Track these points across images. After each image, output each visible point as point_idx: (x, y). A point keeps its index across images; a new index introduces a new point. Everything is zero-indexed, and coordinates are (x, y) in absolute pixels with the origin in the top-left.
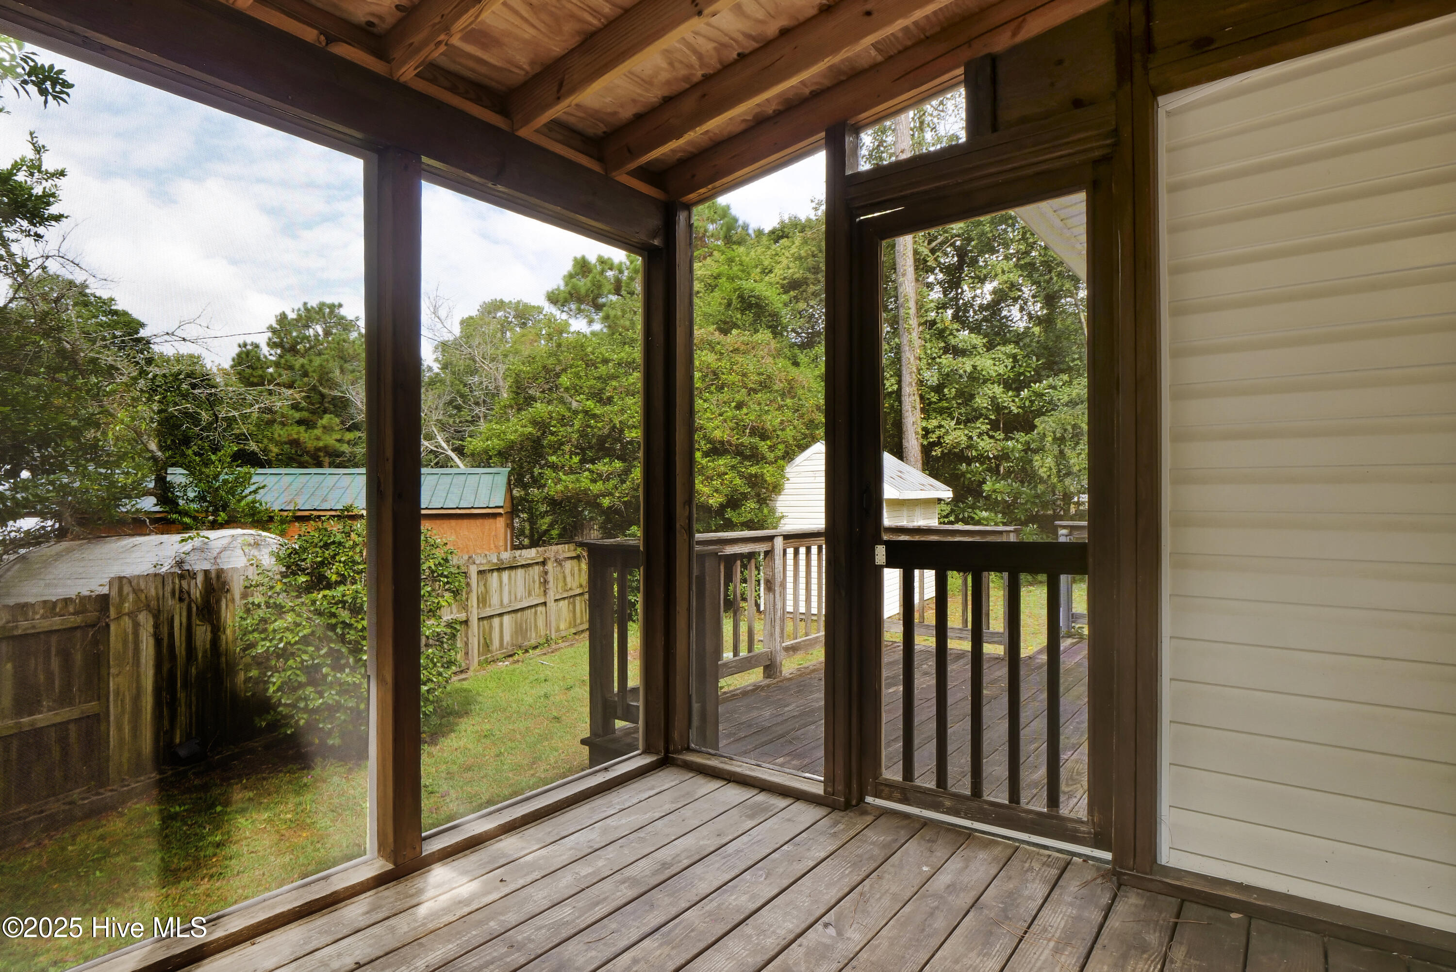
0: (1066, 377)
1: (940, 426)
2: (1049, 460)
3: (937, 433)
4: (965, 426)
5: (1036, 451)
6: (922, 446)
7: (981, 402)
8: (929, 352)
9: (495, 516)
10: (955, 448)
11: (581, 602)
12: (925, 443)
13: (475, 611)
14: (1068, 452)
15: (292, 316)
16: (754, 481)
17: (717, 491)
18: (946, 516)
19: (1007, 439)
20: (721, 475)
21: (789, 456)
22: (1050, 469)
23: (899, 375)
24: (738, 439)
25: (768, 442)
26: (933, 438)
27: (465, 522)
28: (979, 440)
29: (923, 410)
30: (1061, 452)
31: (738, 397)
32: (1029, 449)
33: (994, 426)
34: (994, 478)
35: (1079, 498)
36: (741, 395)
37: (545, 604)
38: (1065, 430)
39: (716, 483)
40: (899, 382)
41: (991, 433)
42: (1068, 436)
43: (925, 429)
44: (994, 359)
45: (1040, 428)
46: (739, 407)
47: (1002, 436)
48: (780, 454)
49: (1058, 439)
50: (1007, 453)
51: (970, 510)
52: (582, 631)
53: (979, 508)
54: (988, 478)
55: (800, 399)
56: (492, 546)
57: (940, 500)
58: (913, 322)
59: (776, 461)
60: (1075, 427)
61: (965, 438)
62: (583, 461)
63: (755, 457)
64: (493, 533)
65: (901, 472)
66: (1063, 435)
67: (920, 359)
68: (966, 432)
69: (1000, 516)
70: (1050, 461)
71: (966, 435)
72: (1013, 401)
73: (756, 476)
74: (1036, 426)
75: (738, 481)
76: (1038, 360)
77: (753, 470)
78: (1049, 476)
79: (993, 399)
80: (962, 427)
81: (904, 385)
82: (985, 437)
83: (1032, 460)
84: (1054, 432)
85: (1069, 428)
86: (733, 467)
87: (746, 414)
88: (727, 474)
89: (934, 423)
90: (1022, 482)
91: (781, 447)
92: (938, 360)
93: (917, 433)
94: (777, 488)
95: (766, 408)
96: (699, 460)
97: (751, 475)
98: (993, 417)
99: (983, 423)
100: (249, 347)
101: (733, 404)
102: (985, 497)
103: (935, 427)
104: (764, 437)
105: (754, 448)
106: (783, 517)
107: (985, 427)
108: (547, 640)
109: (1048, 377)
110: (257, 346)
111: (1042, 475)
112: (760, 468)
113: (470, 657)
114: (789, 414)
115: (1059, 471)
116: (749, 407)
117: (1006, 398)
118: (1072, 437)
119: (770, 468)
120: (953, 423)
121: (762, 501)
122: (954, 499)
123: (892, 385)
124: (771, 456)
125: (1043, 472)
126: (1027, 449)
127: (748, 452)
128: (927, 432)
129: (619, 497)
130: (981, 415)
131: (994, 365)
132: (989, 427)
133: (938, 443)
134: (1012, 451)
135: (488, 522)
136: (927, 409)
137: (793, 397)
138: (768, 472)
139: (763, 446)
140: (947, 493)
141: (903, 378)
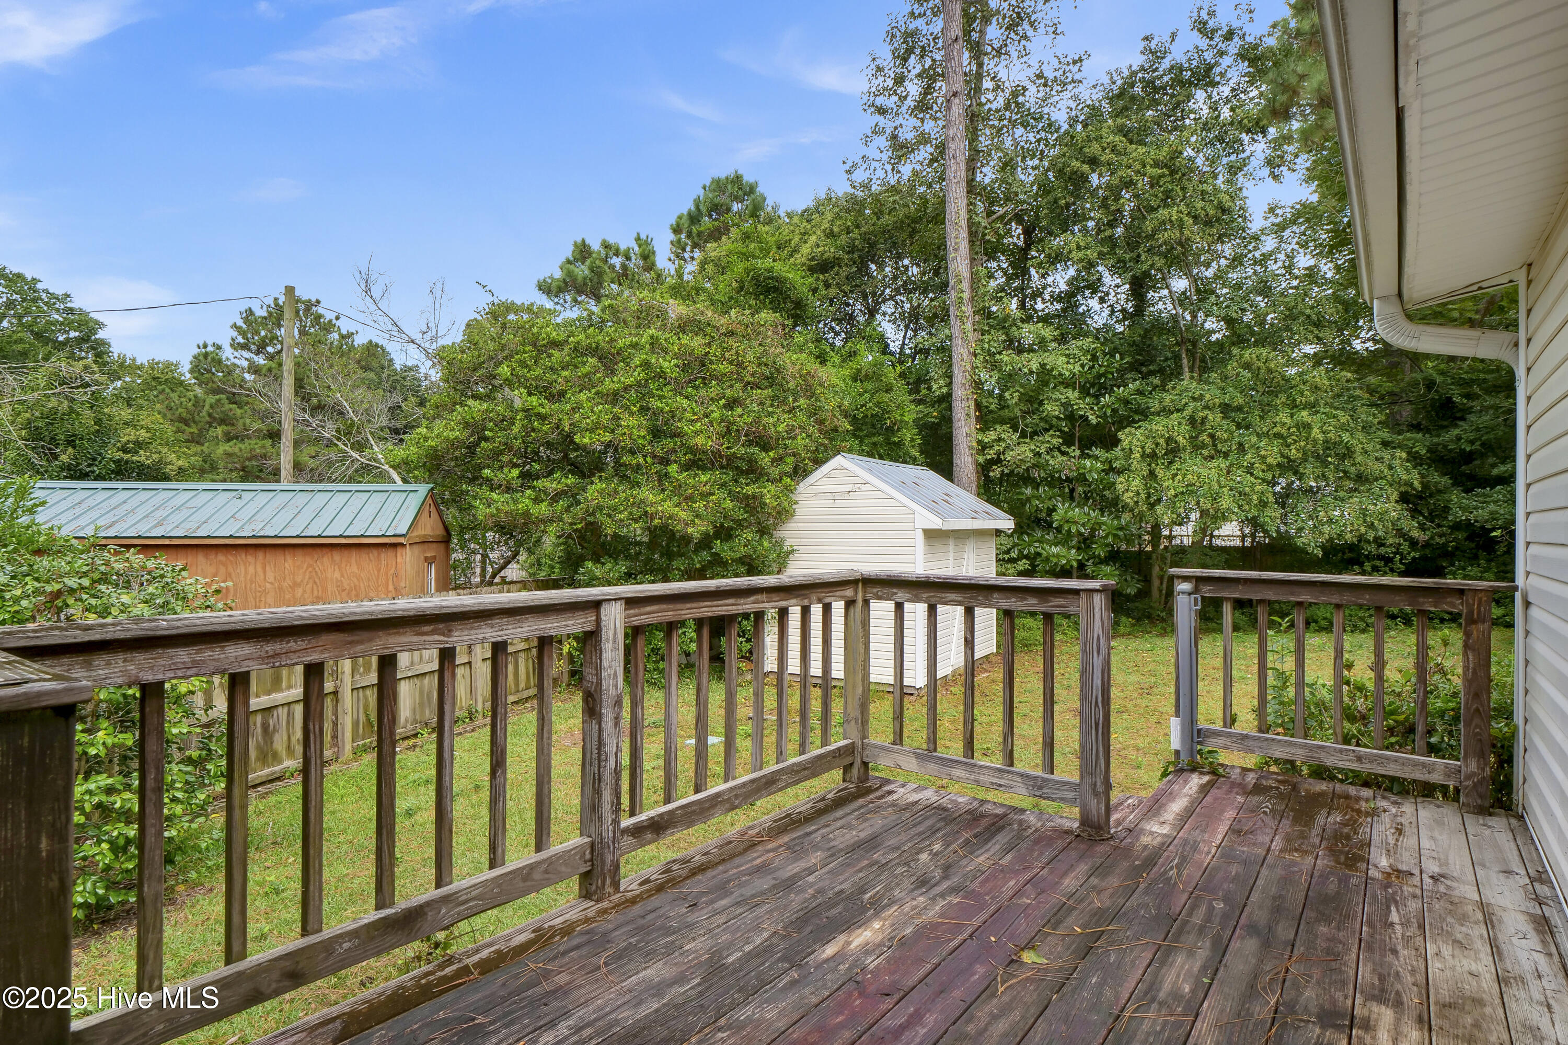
0: (1156, 381)
1: (1000, 440)
2: (1137, 482)
3: (996, 448)
4: (1032, 438)
5: (1119, 472)
6: (978, 464)
7: (1052, 409)
8: (986, 346)
9: (391, 546)
10: (1018, 466)
11: (527, 660)
12: (981, 459)
13: (347, 679)
14: (1160, 472)
15: (261, 313)
16: (752, 504)
17: (698, 516)
18: (1008, 552)
19: (1083, 456)
20: (705, 496)
21: (800, 472)
22: (1138, 493)
23: (949, 377)
24: (728, 448)
25: (771, 454)
26: (991, 454)
27: (354, 555)
28: (1048, 457)
29: (978, 419)
30: (1152, 473)
31: (729, 393)
32: (1112, 469)
33: (1068, 440)
34: (1067, 505)
35: (1171, 531)
36: (736, 391)
37: (470, 663)
38: (1157, 445)
39: (699, 505)
40: (950, 384)
41: (1063, 448)
42: (1160, 452)
43: (979, 442)
44: (1068, 356)
45: (1125, 443)
46: (732, 404)
47: (1078, 453)
48: (788, 469)
49: (1148, 456)
50: (1084, 474)
51: (1037, 544)
52: (527, 699)
53: (1048, 542)
54: (1060, 505)
55: (817, 400)
56: (391, 588)
57: (998, 532)
58: (968, 309)
59: (781, 479)
60: (1169, 440)
61: (1031, 455)
62: (528, 477)
63: (753, 471)
64: (392, 571)
65: (947, 495)
66: (1154, 451)
67: (975, 355)
68: (1033, 447)
69: (1073, 551)
70: (1137, 484)
71: (1032, 451)
72: (1092, 409)
73: (754, 497)
74: (1119, 441)
75: (728, 504)
76: (1122, 359)
77: (750, 490)
78: (1137, 503)
79: (1066, 405)
80: (1027, 440)
81: (955, 387)
82: (1056, 453)
83: (1114, 483)
84: (1143, 447)
85: (1162, 441)
86: (723, 485)
87: (740, 416)
88: (713, 494)
89: (991, 436)
90: (1102, 511)
91: (790, 460)
92: (997, 356)
93: (971, 448)
94: (784, 514)
95: (770, 409)
96: (676, 475)
97: (747, 497)
98: (1066, 429)
99: (1052, 436)
100: (210, 349)
101: (723, 402)
102: (1056, 529)
103: (994, 441)
104: (765, 448)
105: (752, 461)
106: (793, 551)
107: (1057, 441)
108: (471, 713)
109: (1135, 380)
110: (219, 348)
111: (1128, 501)
112: (758, 487)
113: (340, 744)
114: (802, 418)
115: (1149, 496)
116: (744, 406)
117: (1083, 406)
118: (1166, 454)
119: (772, 488)
120: (1015, 437)
121: (763, 531)
122: (1015, 531)
123: (940, 388)
124: (775, 472)
125: (1128, 498)
126: (1111, 470)
127: (744, 466)
128: (983, 447)
129: (571, 524)
130: (1051, 427)
131: (1068, 363)
132: (1060, 440)
133: (997, 461)
134: (1090, 471)
135: (386, 557)
136: (985, 419)
137: (809, 398)
138: (769, 493)
139: (765, 459)
140: (1007, 523)
141: (955, 380)
